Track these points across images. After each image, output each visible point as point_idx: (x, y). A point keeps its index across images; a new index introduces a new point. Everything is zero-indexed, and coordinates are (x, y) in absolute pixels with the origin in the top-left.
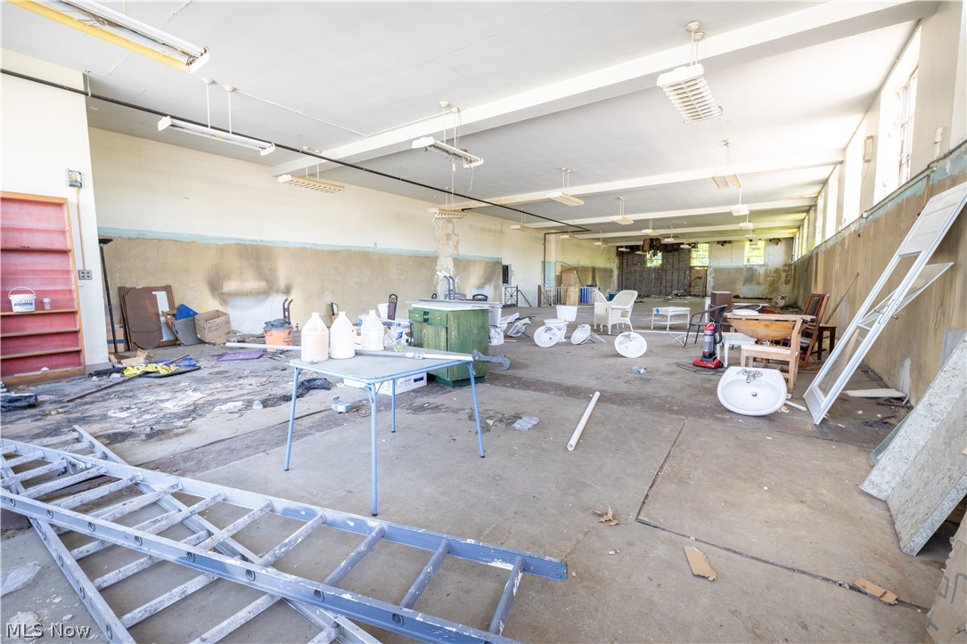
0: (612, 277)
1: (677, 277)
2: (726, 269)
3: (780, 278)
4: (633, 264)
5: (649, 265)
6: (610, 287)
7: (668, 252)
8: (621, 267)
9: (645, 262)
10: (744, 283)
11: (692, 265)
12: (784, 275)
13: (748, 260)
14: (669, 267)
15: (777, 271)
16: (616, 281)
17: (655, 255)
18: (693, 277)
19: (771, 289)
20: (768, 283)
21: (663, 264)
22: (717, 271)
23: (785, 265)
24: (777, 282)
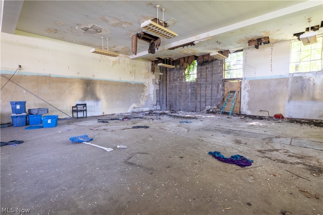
0: (142, 91)
1: (210, 92)
4: (174, 80)
5: (187, 80)
6: (137, 102)
8: (164, 82)
9: (184, 77)
11: (227, 76)
13: (297, 67)
14: (203, 81)
16: (153, 96)
18: (226, 92)
21: (198, 78)
22: (252, 83)
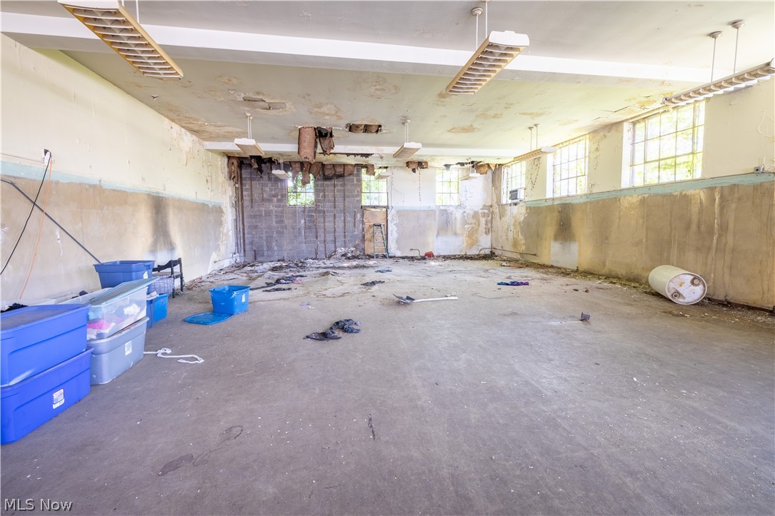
0: (220, 223)
1: (342, 225)
2: (414, 211)
3: (479, 226)
4: (263, 200)
5: (292, 202)
6: (217, 248)
7: (326, 178)
8: (239, 203)
9: (284, 197)
10: (438, 234)
11: (365, 202)
12: (483, 221)
14: (328, 206)
15: (475, 215)
16: (231, 234)
17: (305, 183)
18: (367, 225)
19: (470, 242)
20: (466, 233)
21: (317, 201)
22: (401, 213)
23: (485, 207)
24: (477, 230)
